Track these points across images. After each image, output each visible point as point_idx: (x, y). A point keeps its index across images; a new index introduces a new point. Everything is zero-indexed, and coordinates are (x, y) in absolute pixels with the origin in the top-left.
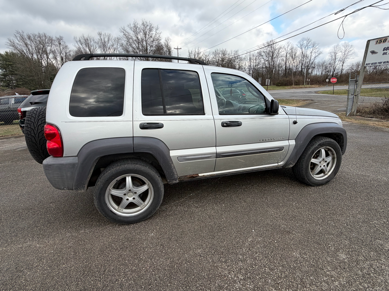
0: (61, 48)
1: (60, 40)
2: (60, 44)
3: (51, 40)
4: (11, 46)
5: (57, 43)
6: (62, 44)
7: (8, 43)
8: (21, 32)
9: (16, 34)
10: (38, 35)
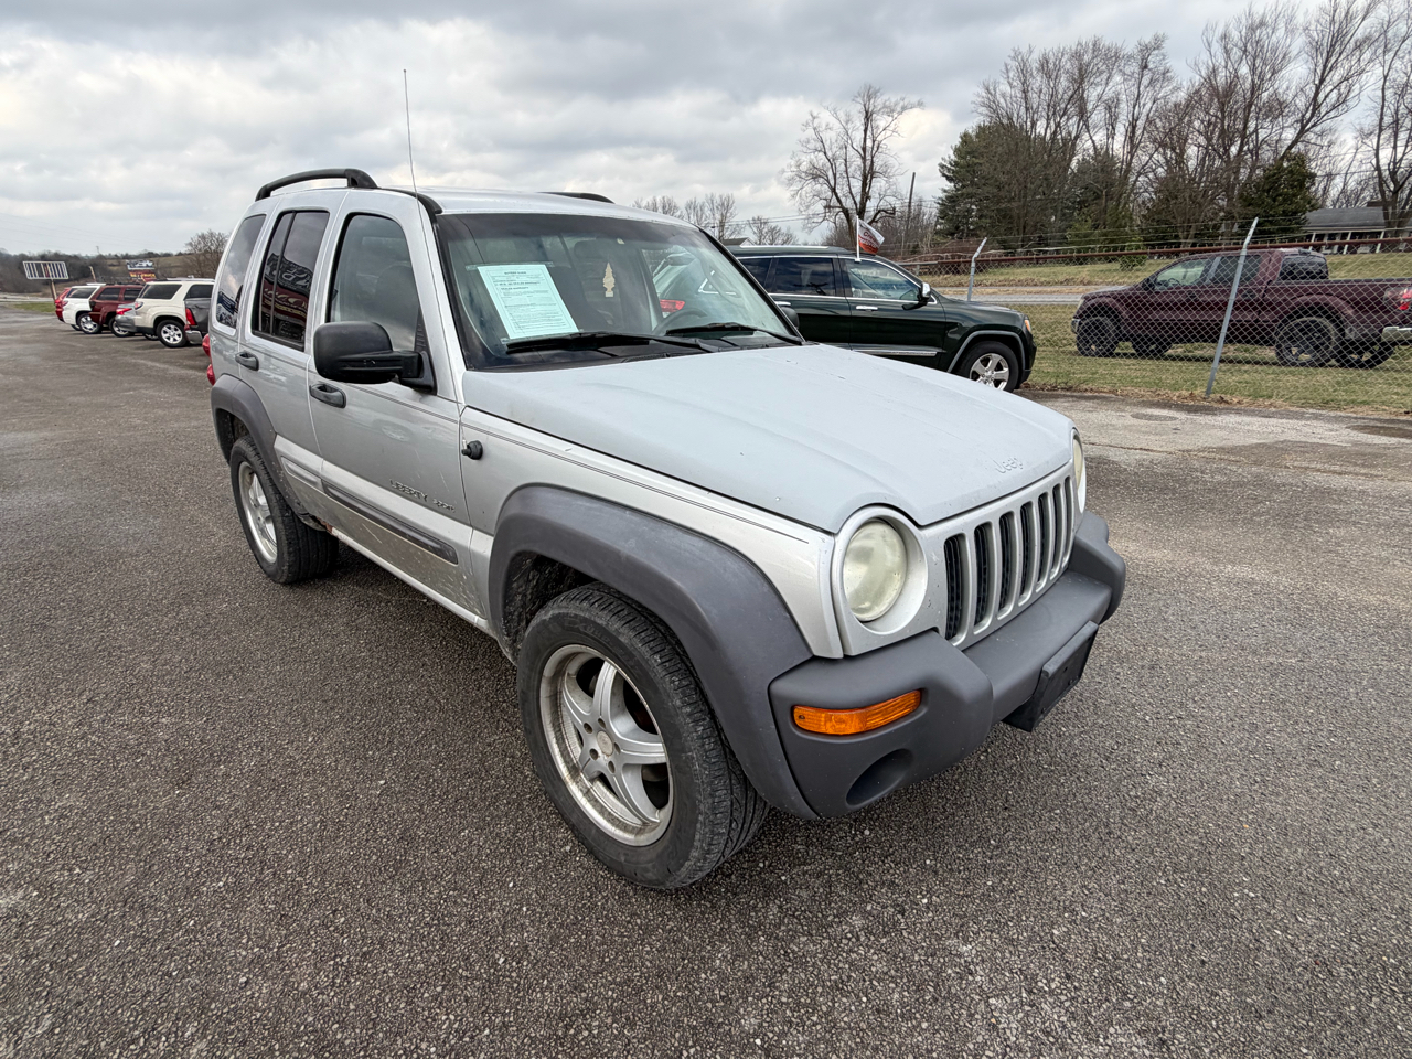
0: (1145, 81)
1: (1146, 51)
2: (1146, 67)
3: (1113, 58)
4: (983, 105)
5: (1134, 67)
6: (1151, 66)
7: (979, 95)
8: (1024, 50)
9: (1009, 61)
10: (1074, 48)
